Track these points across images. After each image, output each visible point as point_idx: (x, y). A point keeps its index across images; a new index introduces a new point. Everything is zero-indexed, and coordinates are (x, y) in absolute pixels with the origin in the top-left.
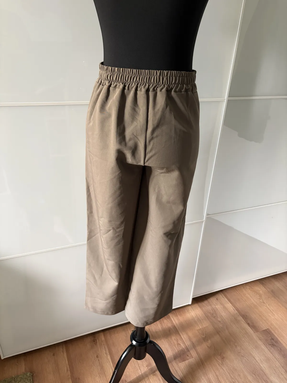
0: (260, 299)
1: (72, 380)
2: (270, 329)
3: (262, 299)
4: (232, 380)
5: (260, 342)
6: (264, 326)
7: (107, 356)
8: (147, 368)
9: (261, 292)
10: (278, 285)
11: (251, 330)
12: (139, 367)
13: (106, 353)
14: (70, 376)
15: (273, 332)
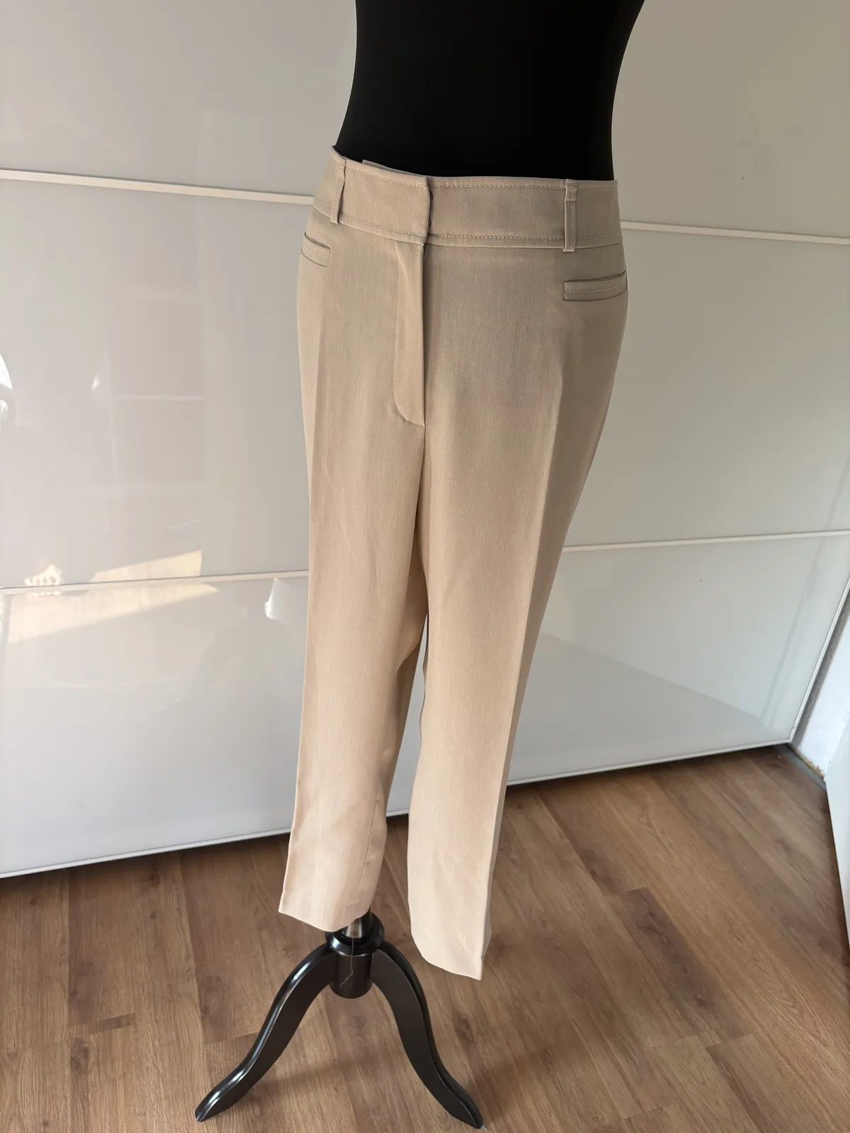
0: (642, 816)
1: (70, 964)
2: (653, 892)
3: (647, 817)
4: (514, 1003)
5: (613, 919)
6: (634, 881)
7: (180, 915)
8: (284, 952)
9: (649, 799)
11: (597, 888)
12: (263, 949)
13: (179, 910)
14: (67, 957)
15: (657, 898)
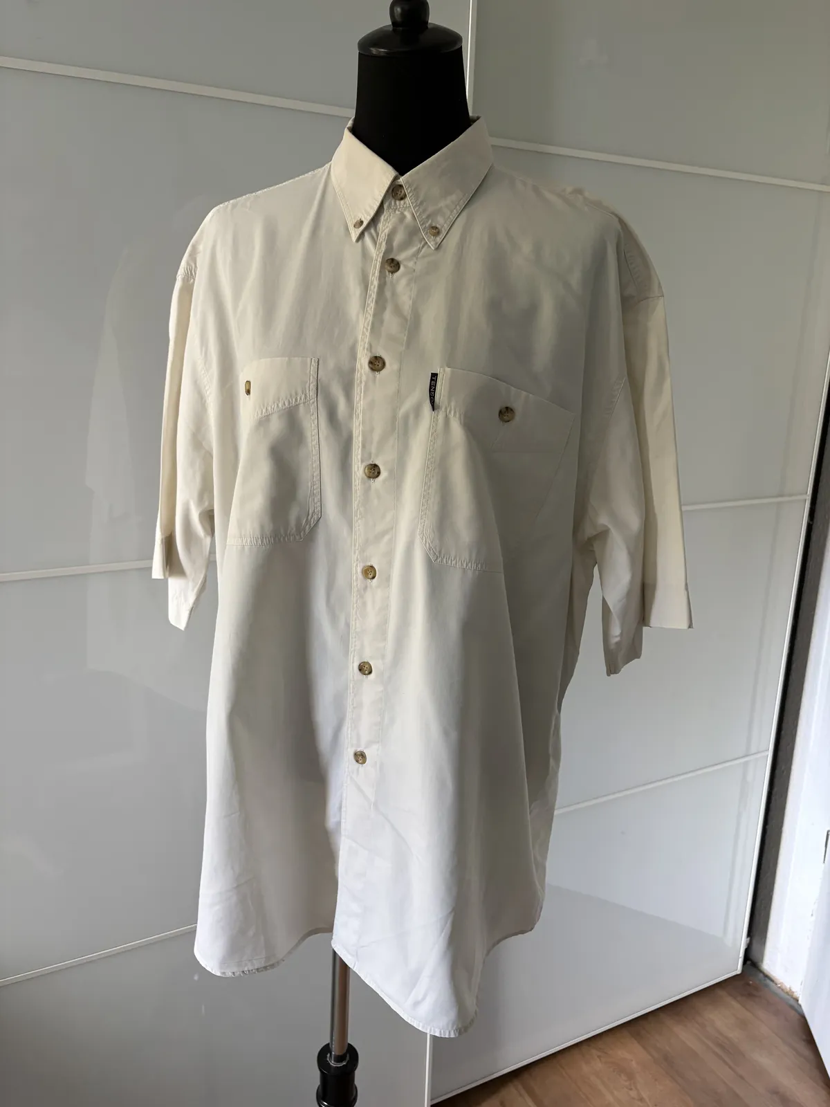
3: (636, 1089)
10: (683, 1035)
